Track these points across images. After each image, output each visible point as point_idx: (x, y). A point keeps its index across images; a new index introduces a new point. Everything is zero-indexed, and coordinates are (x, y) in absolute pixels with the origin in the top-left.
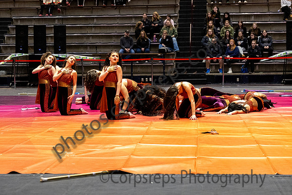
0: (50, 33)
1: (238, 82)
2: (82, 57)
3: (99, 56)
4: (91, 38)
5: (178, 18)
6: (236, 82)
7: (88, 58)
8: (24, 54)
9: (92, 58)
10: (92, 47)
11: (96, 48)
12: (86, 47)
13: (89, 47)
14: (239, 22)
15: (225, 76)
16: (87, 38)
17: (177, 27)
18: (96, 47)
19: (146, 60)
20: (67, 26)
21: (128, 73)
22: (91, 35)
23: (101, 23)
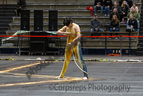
5: (141, 6)
8: (26, 31)
19: (116, 37)
20: (58, 11)
21: (103, 46)
22: (76, 18)
23: (83, 9)
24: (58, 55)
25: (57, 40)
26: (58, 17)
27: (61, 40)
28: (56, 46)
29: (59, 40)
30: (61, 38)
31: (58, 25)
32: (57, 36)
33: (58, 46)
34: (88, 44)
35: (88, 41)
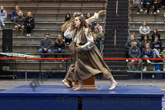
1: (153, 79)
2: (25, 56)
3: (40, 55)
5: (105, 25)
6: (152, 78)
7: (31, 56)
9: (33, 56)
10: (33, 47)
11: (37, 48)
12: (28, 47)
13: (31, 48)
14: (154, 29)
15: (143, 74)
16: (29, 40)
17: (104, 32)
20: (13, 30)
21: (63, 69)
22: (33, 38)
23: (41, 28)
24: (13, 79)
25: (12, 62)
26: (13, 37)
27: (16, 62)
28: (11, 69)
29: (14, 62)
30: (16, 61)
31: (13, 45)
32: (12, 58)
33: (13, 69)
34: (46, 67)
35: (47, 64)
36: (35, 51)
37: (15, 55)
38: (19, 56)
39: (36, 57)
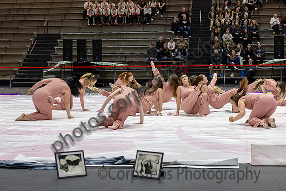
0: (90, 46)
1: (236, 84)
2: (114, 64)
3: (128, 63)
4: (121, 50)
6: (234, 84)
7: (119, 65)
8: (69, 62)
9: (122, 65)
10: (122, 56)
12: (117, 56)
13: (119, 57)
16: (118, 50)
18: (125, 56)
20: (102, 40)
21: (150, 77)
22: (121, 47)
23: (129, 37)
25: (101, 70)
26: (102, 47)
27: (106, 70)
29: (104, 70)
31: (102, 54)
32: (102, 67)
33: (103, 77)
36: (123, 59)
37: (104, 63)
38: (109, 64)
39: (124, 65)
